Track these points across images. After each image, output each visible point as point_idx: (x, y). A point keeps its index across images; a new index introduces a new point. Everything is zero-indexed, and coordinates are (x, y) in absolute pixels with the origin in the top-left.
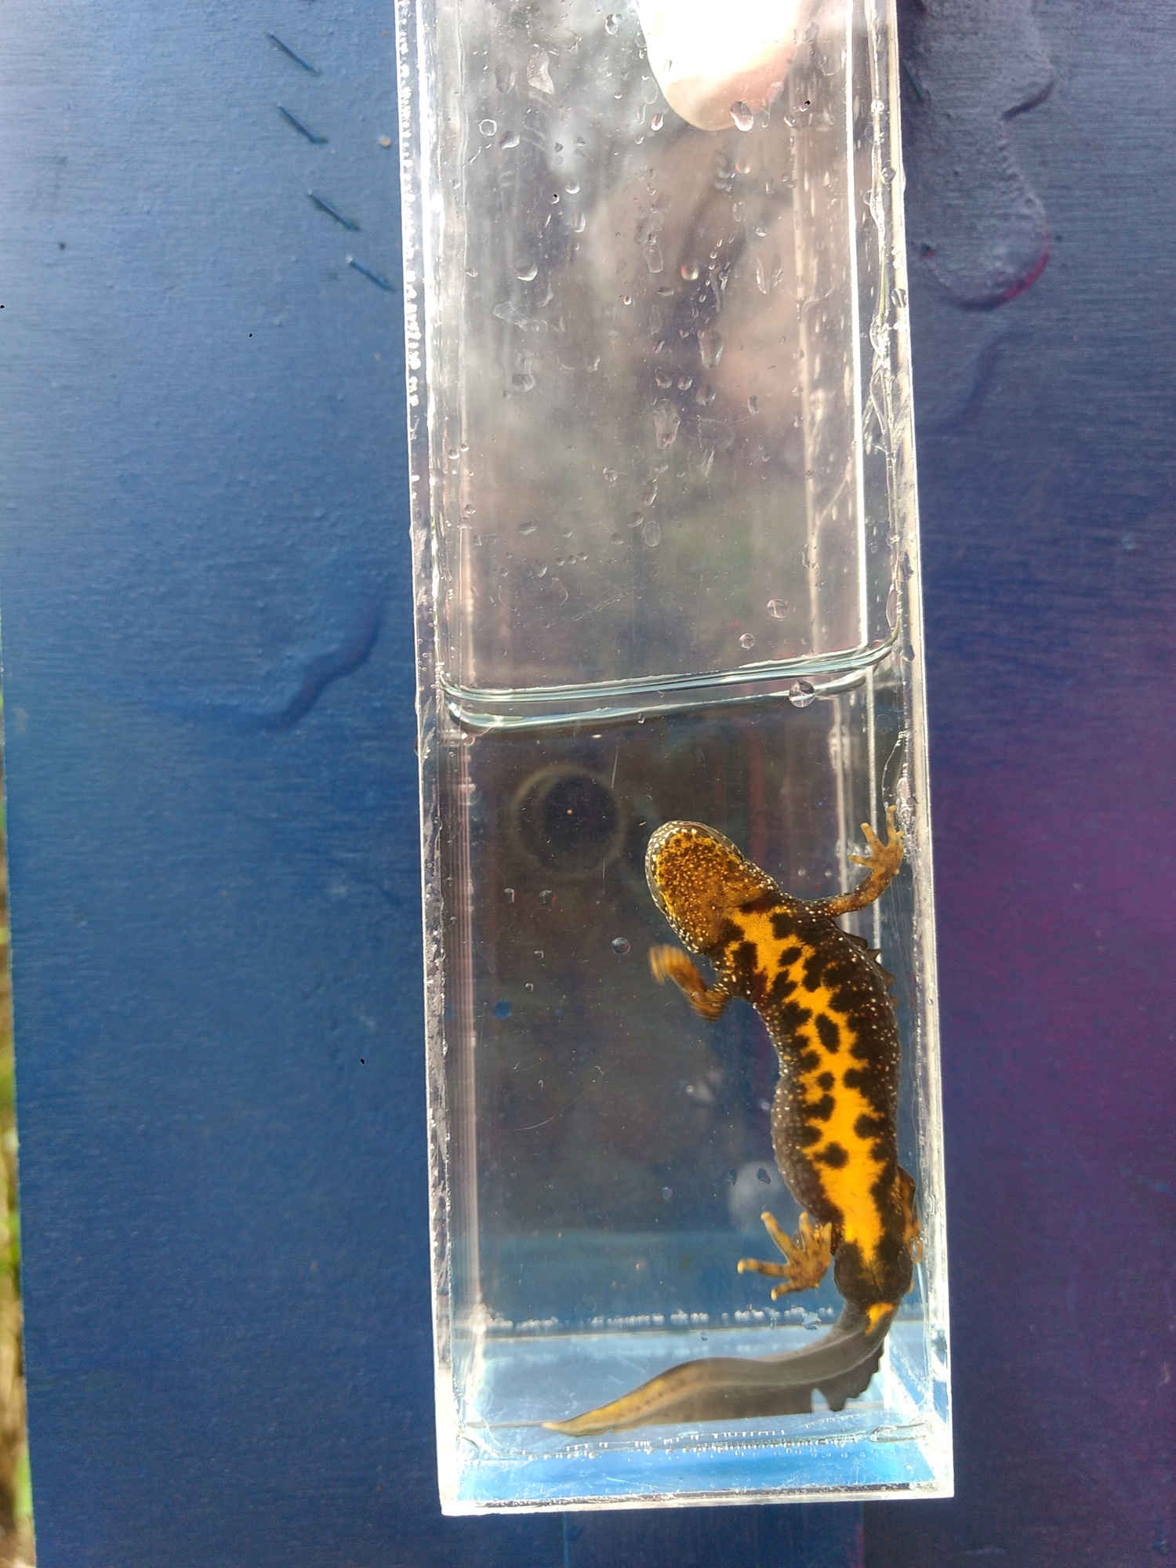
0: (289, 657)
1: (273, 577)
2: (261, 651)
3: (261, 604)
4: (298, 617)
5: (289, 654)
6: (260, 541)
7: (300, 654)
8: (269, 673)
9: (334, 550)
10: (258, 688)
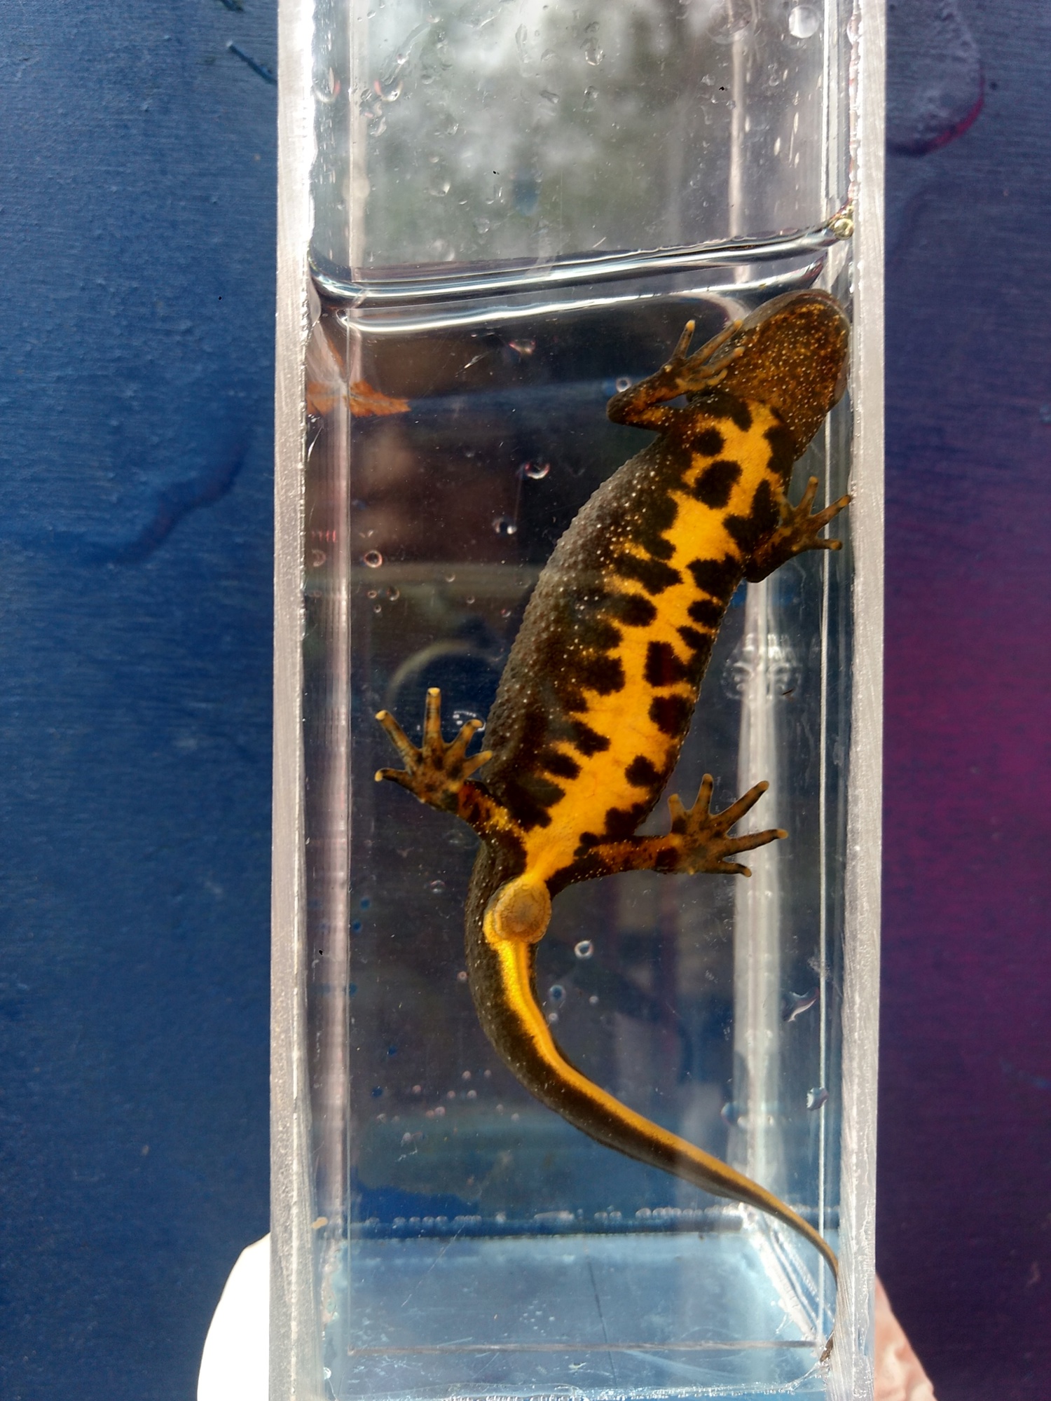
0: (145, 483)
1: (129, 393)
2: (111, 475)
3: (114, 423)
4: (155, 439)
5: (144, 479)
6: (118, 353)
7: (154, 480)
8: (120, 500)
9: (199, 368)
10: (108, 516)
